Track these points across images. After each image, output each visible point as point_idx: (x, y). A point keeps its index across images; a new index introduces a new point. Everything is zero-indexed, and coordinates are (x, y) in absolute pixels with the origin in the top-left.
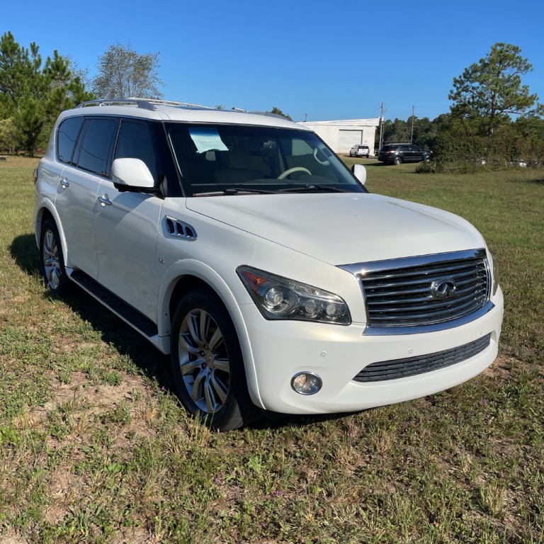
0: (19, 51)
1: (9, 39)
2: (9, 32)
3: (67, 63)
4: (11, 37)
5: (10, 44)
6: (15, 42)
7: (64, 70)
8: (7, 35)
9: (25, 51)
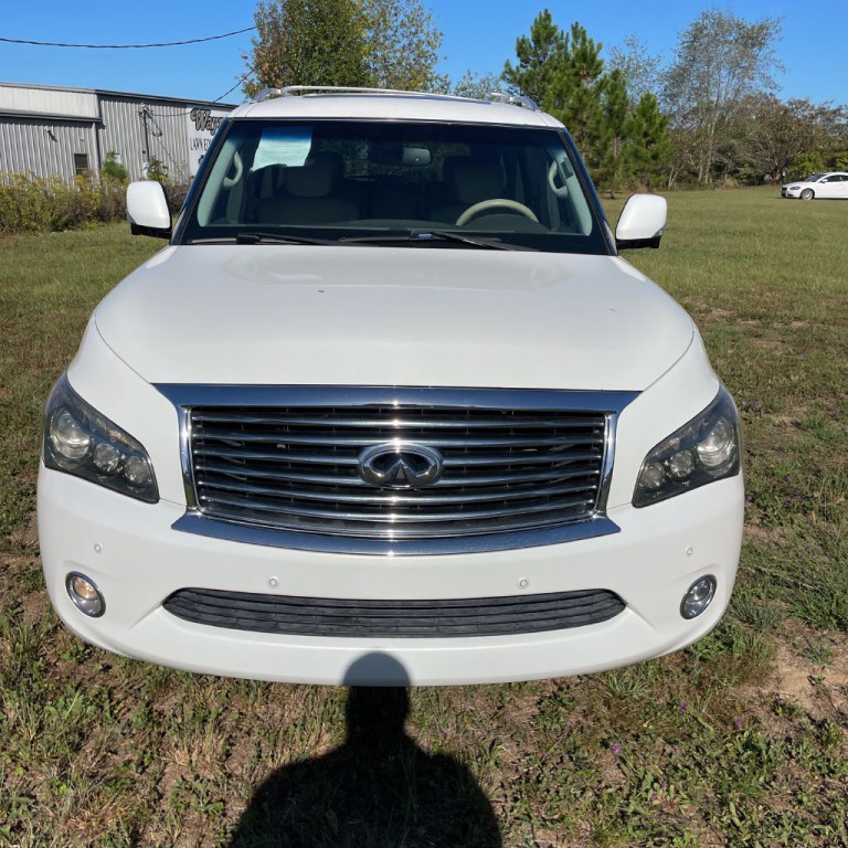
0: (556, 38)
1: (545, 20)
2: (546, 11)
3: (600, 47)
4: (548, 17)
5: (546, 27)
6: (552, 24)
7: (593, 59)
8: (543, 15)
9: (565, 36)
